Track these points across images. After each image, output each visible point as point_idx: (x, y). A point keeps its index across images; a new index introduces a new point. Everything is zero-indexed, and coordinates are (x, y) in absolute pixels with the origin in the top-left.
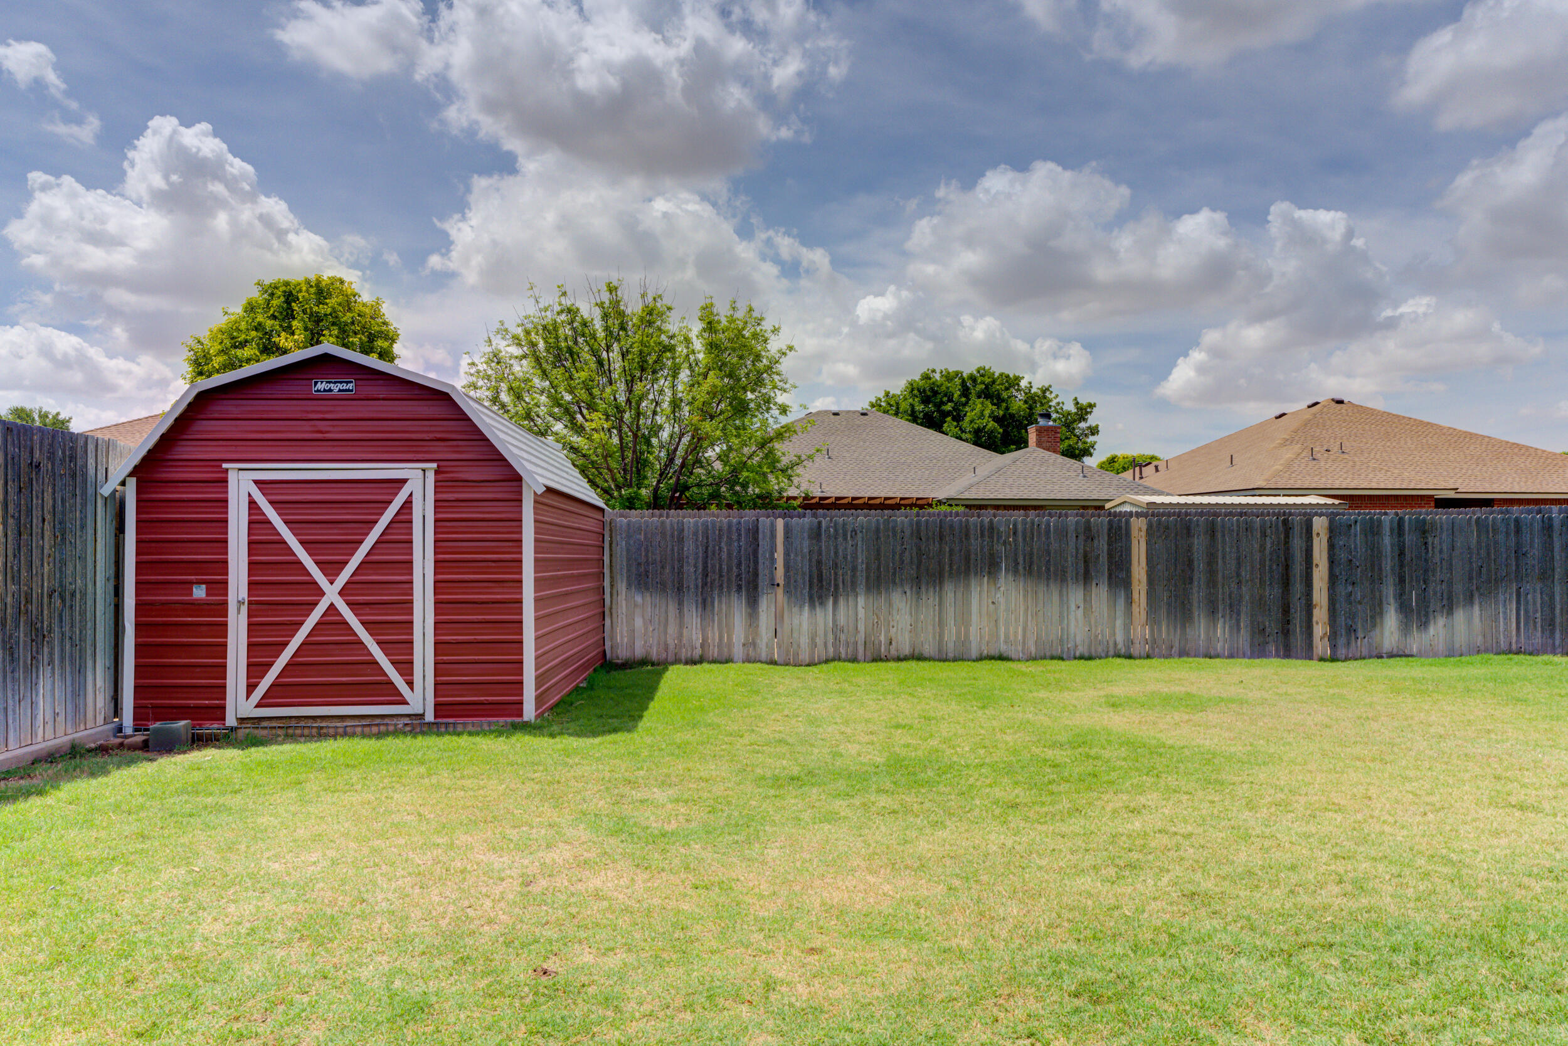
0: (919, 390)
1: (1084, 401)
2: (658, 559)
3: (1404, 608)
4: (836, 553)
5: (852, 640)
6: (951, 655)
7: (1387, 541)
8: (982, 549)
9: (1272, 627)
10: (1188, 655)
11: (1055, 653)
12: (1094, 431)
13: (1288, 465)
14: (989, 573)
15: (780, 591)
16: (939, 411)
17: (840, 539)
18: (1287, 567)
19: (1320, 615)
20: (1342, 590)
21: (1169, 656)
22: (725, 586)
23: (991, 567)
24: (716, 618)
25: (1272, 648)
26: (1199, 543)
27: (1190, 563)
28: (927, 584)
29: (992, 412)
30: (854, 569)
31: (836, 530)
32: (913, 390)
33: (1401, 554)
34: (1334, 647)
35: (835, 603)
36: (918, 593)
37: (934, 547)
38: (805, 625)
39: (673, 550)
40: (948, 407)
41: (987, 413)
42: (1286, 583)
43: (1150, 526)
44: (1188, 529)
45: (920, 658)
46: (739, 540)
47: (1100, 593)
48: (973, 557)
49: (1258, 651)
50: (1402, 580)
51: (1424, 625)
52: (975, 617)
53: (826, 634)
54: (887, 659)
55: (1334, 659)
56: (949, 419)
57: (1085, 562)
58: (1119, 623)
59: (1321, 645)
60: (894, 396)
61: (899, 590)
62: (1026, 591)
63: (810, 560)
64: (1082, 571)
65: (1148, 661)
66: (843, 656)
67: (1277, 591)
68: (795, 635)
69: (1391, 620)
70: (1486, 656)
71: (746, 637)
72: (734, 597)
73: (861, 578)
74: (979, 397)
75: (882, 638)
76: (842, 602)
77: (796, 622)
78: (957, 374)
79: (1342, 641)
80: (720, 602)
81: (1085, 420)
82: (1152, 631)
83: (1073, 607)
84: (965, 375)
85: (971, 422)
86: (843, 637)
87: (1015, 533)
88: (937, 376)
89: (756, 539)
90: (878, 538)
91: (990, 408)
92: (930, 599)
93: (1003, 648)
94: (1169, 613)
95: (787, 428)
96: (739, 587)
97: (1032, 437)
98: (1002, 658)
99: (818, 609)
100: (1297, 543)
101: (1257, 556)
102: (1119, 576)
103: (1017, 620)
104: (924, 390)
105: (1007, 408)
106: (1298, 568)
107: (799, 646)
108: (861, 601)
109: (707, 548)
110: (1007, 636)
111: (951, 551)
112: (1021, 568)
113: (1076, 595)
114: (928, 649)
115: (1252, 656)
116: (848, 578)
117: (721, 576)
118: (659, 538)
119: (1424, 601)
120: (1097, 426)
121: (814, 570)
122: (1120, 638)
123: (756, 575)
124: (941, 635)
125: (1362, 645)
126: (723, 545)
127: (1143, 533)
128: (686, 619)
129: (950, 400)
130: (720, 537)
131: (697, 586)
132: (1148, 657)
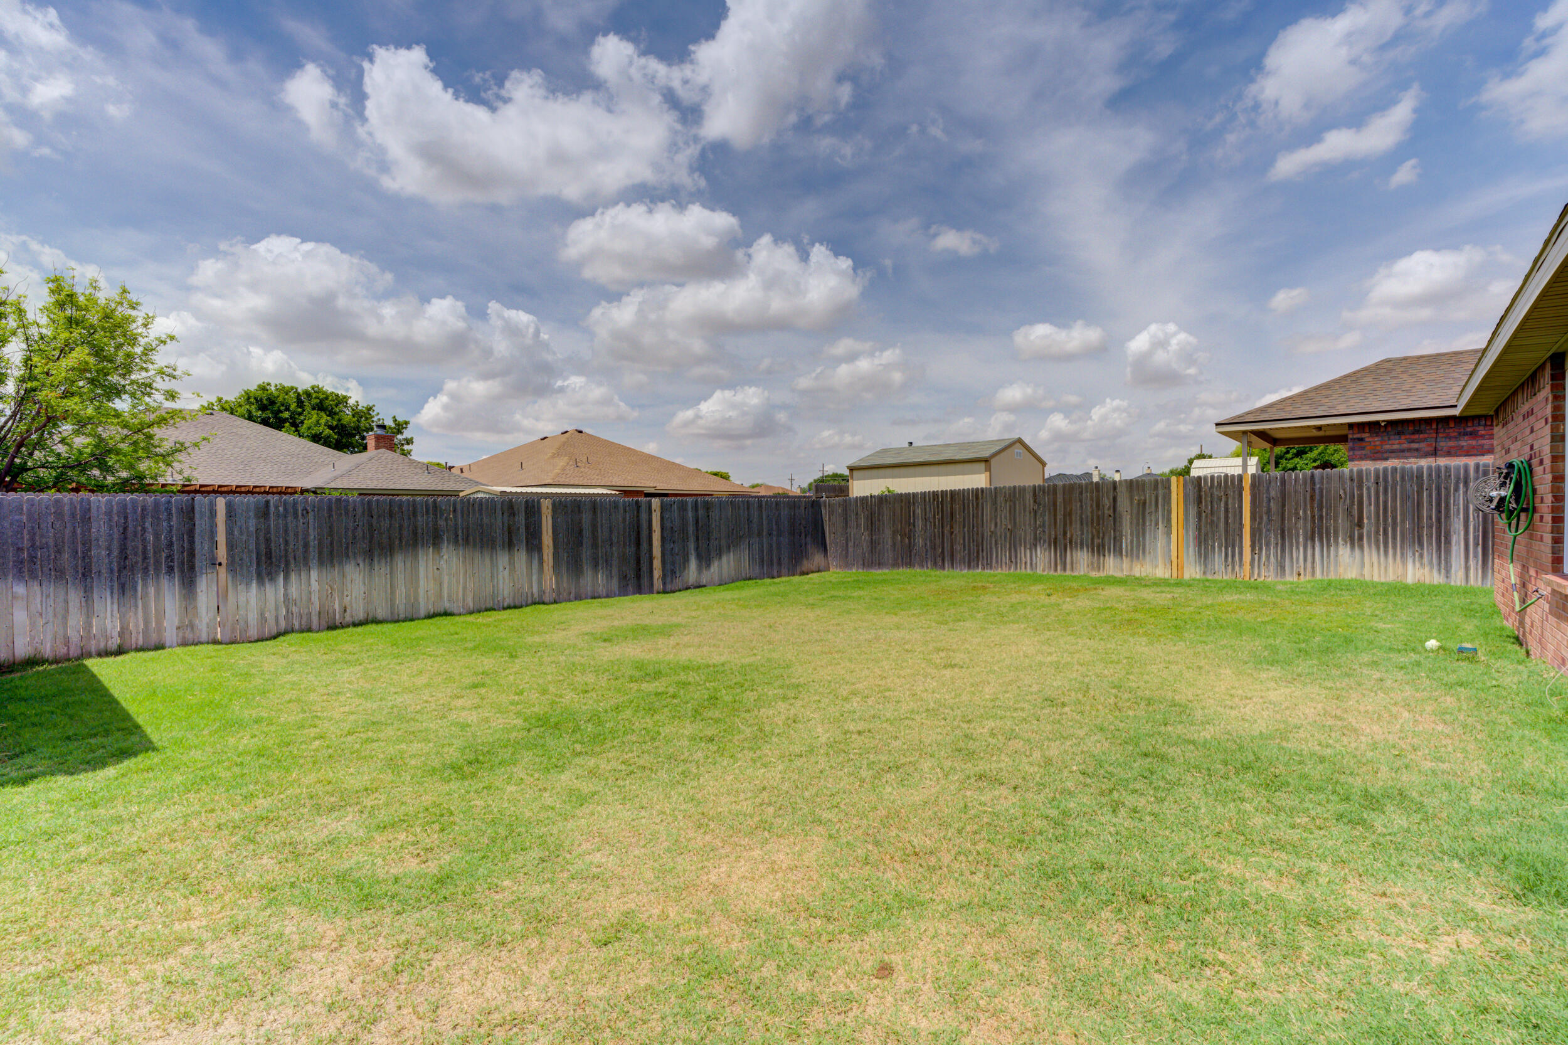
0: (256, 399)
1: (400, 419)
2: (51, 542)
3: (699, 557)
4: (286, 531)
5: (306, 611)
6: (402, 616)
7: (690, 514)
8: (427, 524)
9: (631, 574)
10: (581, 599)
11: (488, 606)
12: (409, 441)
13: (563, 469)
14: (434, 544)
15: (222, 571)
16: (276, 417)
17: (290, 518)
18: (639, 533)
19: (657, 563)
20: (669, 546)
21: (569, 600)
22: (151, 568)
23: (436, 540)
24: (140, 603)
25: (631, 589)
26: (586, 517)
27: (581, 532)
28: (379, 555)
29: (327, 421)
30: (306, 545)
31: (285, 509)
32: (249, 398)
33: (697, 522)
34: (664, 584)
35: (286, 578)
36: (371, 564)
37: (385, 524)
38: (253, 601)
39: (74, 532)
40: (286, 415)
41: (323, 422)
42: (638, 544)
43: (554, 505)
44: (579, 507)
45: (376, 621)
46: (169, 519)
47: (521, 556)
48: (419, 531)
49: (623, 592)
50: (698, 539)
51: (708, 566)
52: (422, 582)
53: (277, 609)
54: (343, 626)
55: (665, 592)
56: (287, 424)
57: (509, 533)
58: (535, 578)
59: (658, 583)
60: (227, 402)
61: (353, 563)
62: (464, 557)
63: (257, 538)
64: (507, 540)
65: (555, 606)
66: (296, 626)
67: (633, 549)
68: (242, 612)
69: (693, 564)
70: (738, 584)
71: (181, 621)
72: (165, 582)
73: (313, 553)
74: (314, 409)
75: (337, 606)
76: (293, 577)
77: (242, 599)
78: (292, 388)
79: (668, 580)
80: (145, 585)
81: (402, 433)
82: (557, 583)
83: (501, 568)
84: (300, 390)
85: (309, 428)
86: (295, 610)
87: (454, 511)
88: (273, 388)
89: (192, 519)
90: (330, 516)
91: (325, 418)
92: (381, 569)
93: (447, 605)
94: (568, 570)
95: (174, 414)
96: (170, 570)
97: (371, 442)
98: (446, 614)
99: (268, 585)
100: (644, 516)
101: (621, 526)
102: (533, 544)
103: (458, 582)
104: (261, 400)
105: (339, 420)
106: (644, 534)
107: (246, 622)
108: (314, 574)
109: (125, 529)
110: (449, 596)
111: (401, 527)
112: (460, 538)
113: (503, 559)
114: (381, 613)
115: (620, 595)
116: (299, 553)
117: (145, 558)
118: (51, 519)
119: (709, 552)
120: (412, 439)
121: (263, 547)
122: (535, 590)
123: (192, 554)
124: (392, 600)
125: (678, 583)
126: (147, 525)
127: (550, 511)
128: (98, 605)
129: (287, 409)
130: (143, 517)
131: (112, 571)
132: (555, 602)
